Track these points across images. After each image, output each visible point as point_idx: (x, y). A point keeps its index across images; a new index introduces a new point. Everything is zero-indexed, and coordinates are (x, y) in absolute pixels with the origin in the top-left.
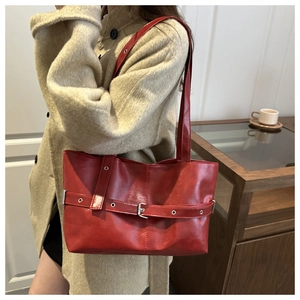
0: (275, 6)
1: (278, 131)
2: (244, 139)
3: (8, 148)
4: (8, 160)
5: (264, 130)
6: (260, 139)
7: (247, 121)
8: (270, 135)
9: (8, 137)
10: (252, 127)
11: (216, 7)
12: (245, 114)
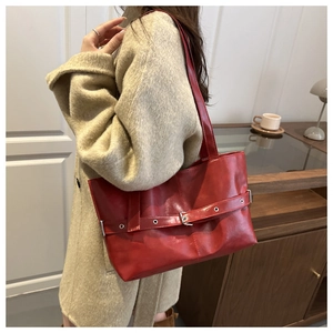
0: (281, 7)
1: (279, 136)
2: (245, 144)
3: (8, 146)
4: (9, 158)
5: (265, 135)
6: (261, 144)
7: (249, 126)
8: (271, 140)
9: (9, 134)
10: (254, 131)
11: (222, 7)
12: (247, 119)
